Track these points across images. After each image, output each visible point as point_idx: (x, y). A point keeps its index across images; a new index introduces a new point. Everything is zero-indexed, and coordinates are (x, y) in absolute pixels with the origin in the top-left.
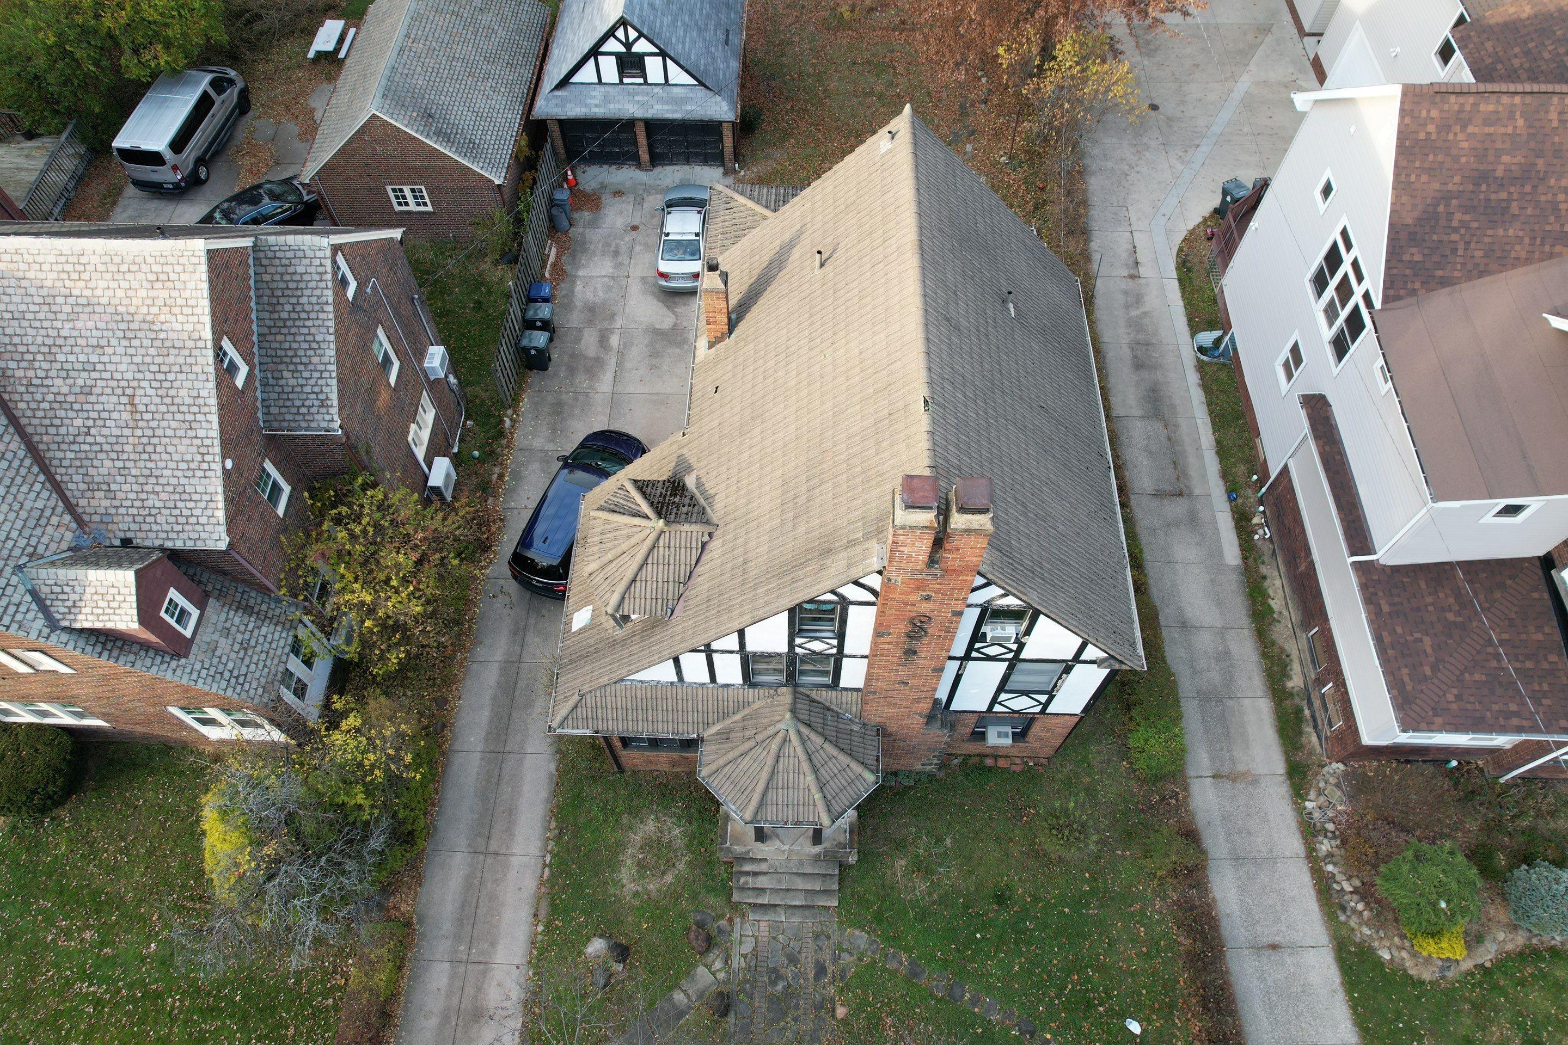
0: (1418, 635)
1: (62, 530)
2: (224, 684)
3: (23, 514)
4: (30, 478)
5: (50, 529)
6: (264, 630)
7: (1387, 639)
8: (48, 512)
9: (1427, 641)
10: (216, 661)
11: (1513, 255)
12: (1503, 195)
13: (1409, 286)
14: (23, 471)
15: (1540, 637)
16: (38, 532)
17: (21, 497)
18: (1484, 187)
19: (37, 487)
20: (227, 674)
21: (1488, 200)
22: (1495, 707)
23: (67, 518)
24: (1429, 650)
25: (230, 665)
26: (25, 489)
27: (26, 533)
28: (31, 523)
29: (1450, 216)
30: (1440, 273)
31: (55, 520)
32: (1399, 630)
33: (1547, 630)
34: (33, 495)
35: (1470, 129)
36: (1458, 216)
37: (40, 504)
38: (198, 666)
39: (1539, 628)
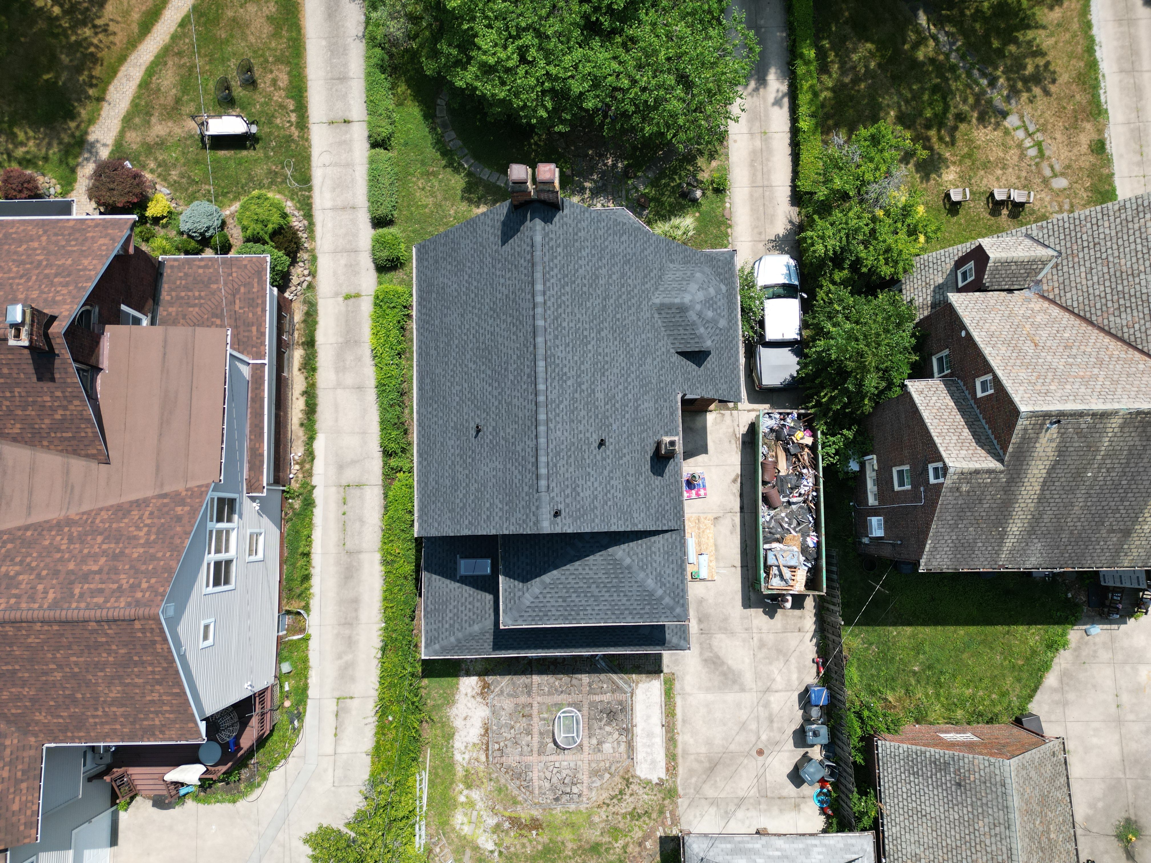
0: (241, 311)
1: (1050, 288)
2: (930, 259)
3: (1073, 284)
4: (1081, 306)
5: (1056, 284)
6: (921, 300)
7: (259, 310)
8: (1062, 294)
9: (237, 308)
10: (940, 269)
11: (110, 513)
12: (105, 546)
13: (189, 493)
14: (1087, 309)
15: (170, 309)
16: (1061, 280)
17: (1080, 293)
18: (117, 551)
19: (1075, 304)
20: (931, 265)
21: (117, 543)
22: (211, 270)
23: (1051, 297)
24: (237, 301)
25: (931, 271)
26: (1081, 299)
27: (1066, 275)
28: (1067, 282)
29: (148, 533)
30: (165, 501)
31: (1057, 291)
32: (251, 315)
33: (165, 313)
34: (1075, 298)
35: (115, 586)
36: (142, 534)
37: (1069, 295)
38: (948, 260)
39: (170, 314)
